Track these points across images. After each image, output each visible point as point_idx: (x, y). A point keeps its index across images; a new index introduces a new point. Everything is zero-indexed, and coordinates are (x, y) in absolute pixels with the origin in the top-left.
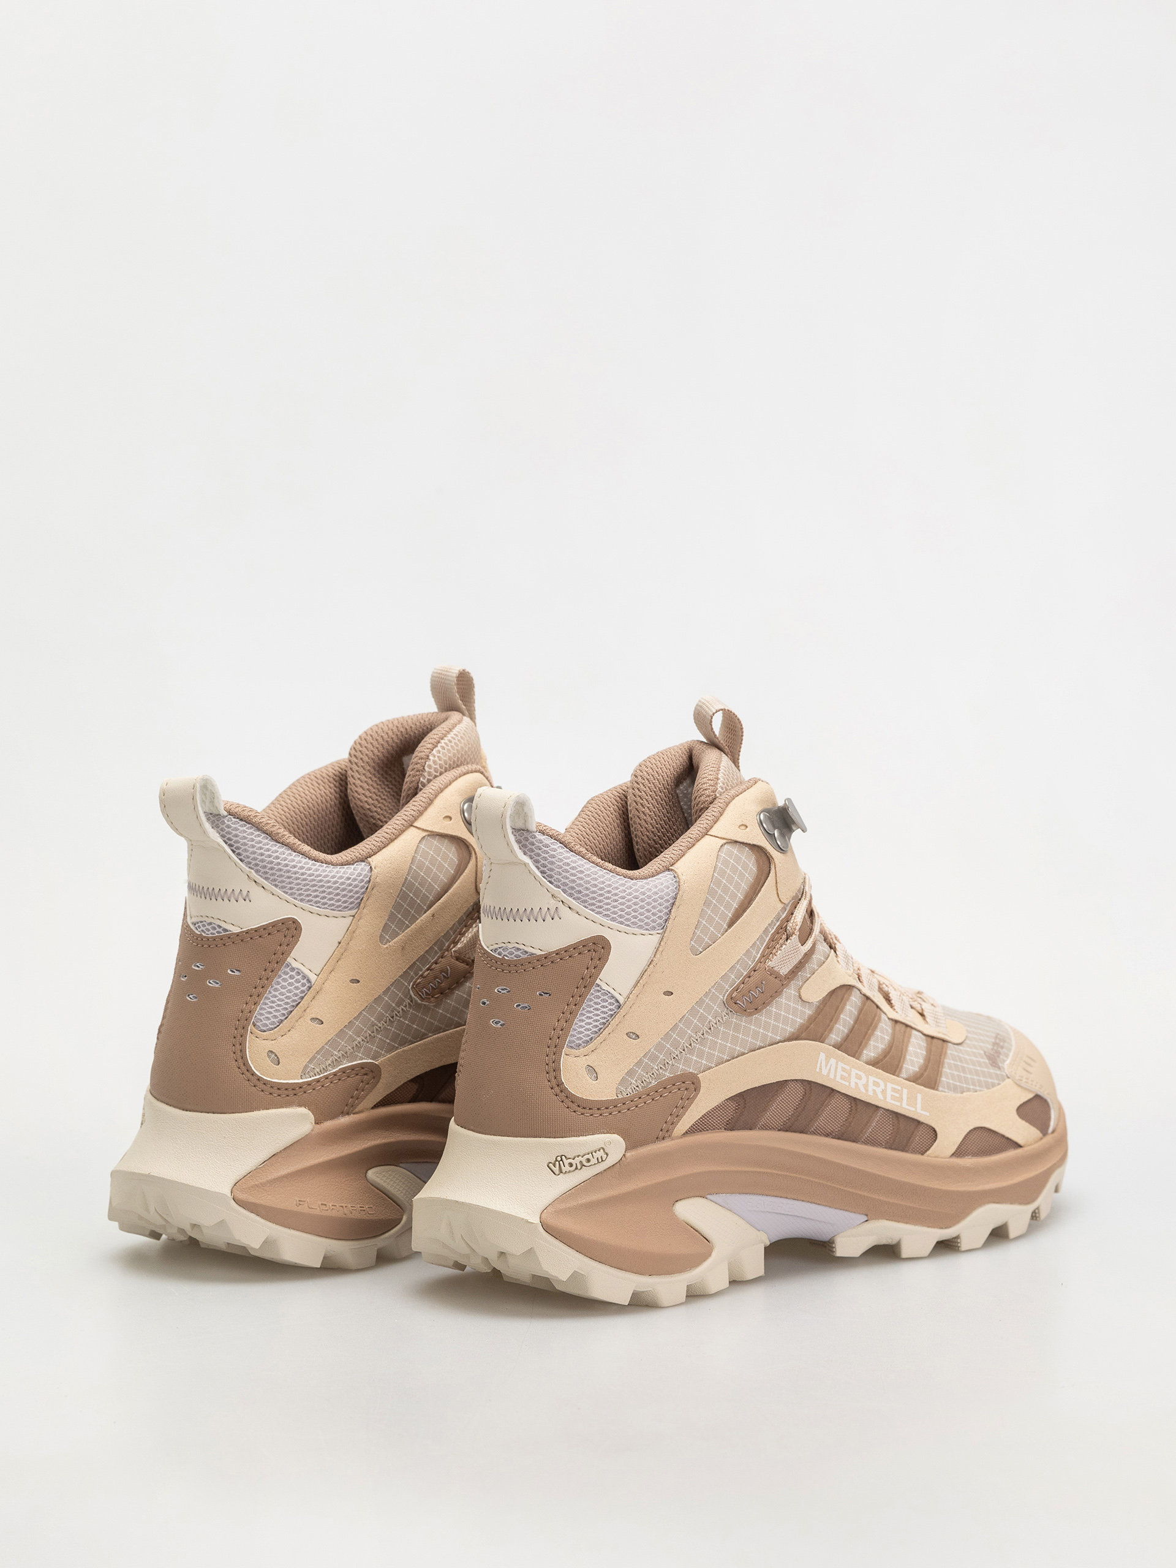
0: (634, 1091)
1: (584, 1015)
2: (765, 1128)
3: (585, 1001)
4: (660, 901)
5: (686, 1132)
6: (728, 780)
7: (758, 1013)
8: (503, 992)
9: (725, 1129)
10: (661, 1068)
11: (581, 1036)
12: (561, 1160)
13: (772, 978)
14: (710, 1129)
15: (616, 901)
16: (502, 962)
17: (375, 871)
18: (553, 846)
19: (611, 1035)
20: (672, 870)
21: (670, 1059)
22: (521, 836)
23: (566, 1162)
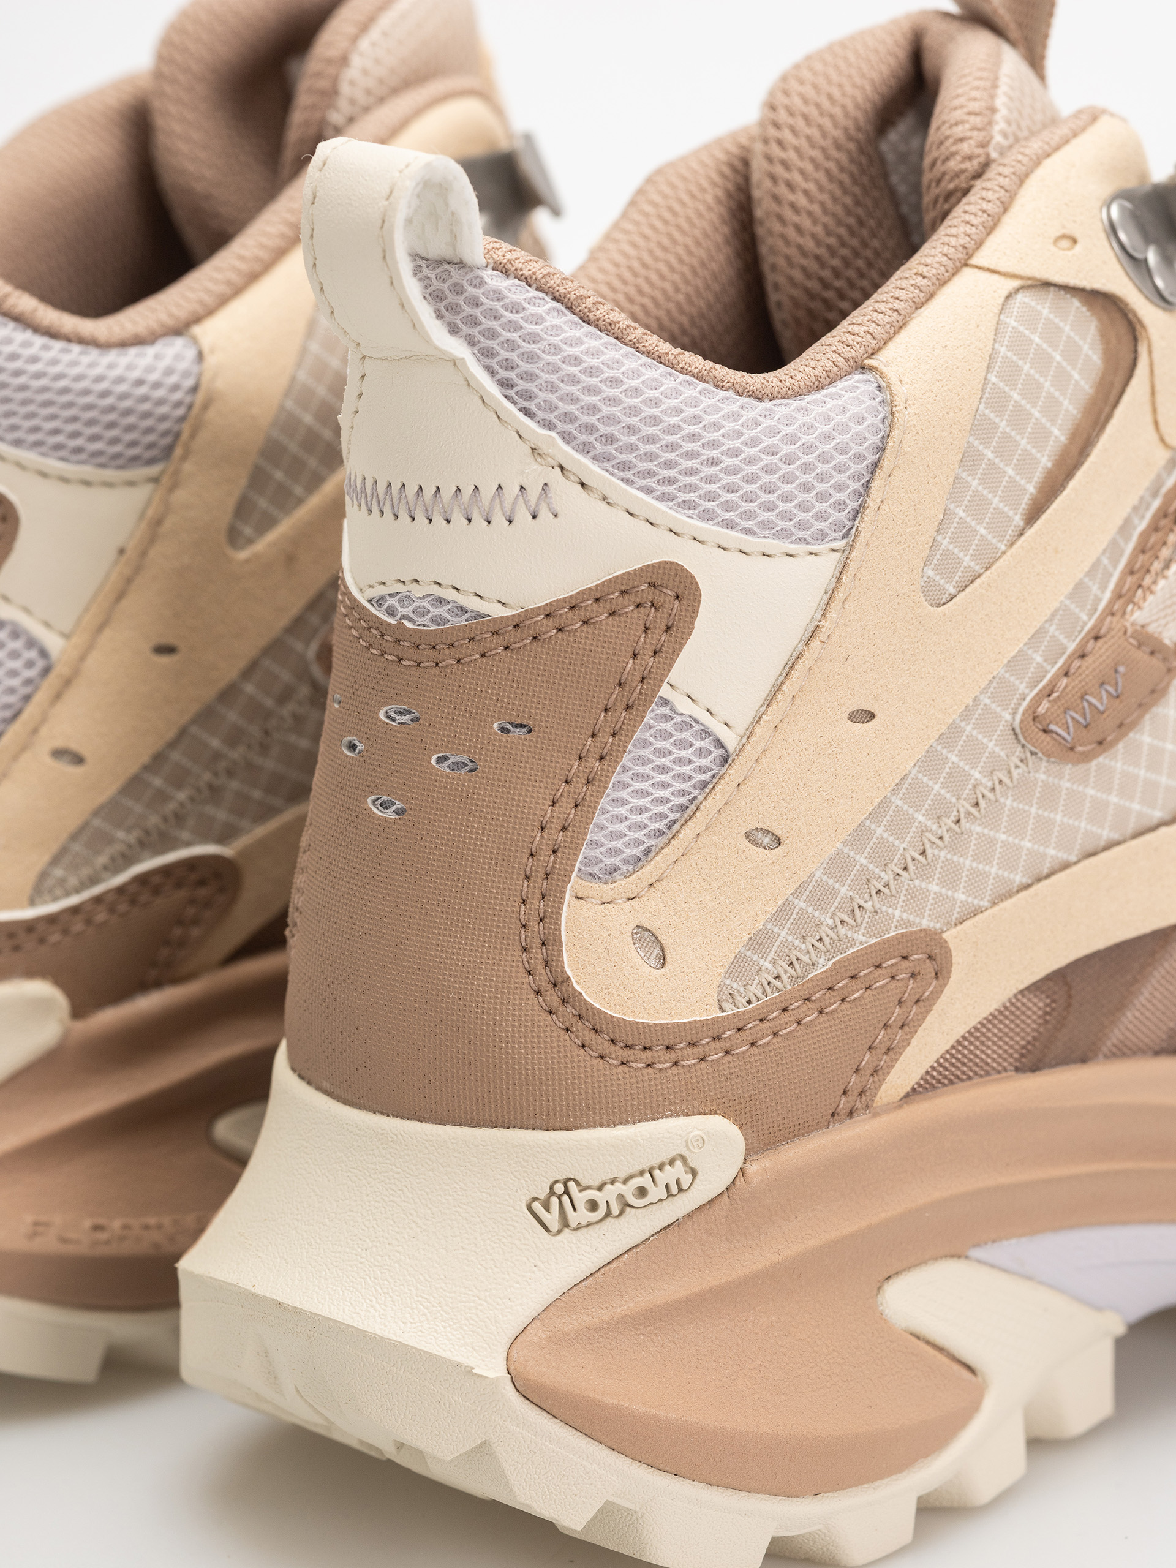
0: (768, 990)
1: (626, 786)
2: (1124, 1052)
3: (630, 747)
4: (839, 459)
5: (914, 1090)
6: (1020, 113)
7: (1104, 751)
8: (398, 718)
9: (1017, 1069)
10: (842, 922)
11: (618, 844)
12: (567, 1192)
13: (1142, 656)
14: (976, 1073)
15: (714, 462)
16: (398, 634)
17: (211, 361)
18: (532, 309)
19: (702, 839)
20: (871, 369)
21: (867, 896)
22: (444, 281)
23: (580, 1198)
